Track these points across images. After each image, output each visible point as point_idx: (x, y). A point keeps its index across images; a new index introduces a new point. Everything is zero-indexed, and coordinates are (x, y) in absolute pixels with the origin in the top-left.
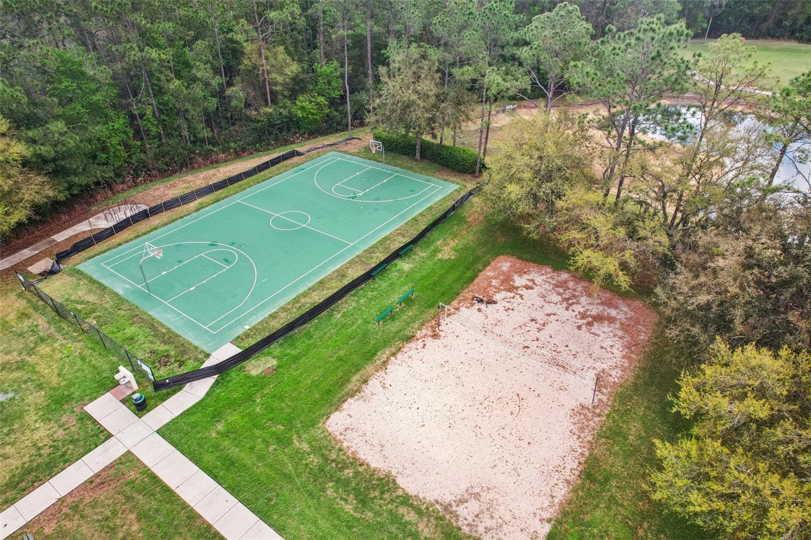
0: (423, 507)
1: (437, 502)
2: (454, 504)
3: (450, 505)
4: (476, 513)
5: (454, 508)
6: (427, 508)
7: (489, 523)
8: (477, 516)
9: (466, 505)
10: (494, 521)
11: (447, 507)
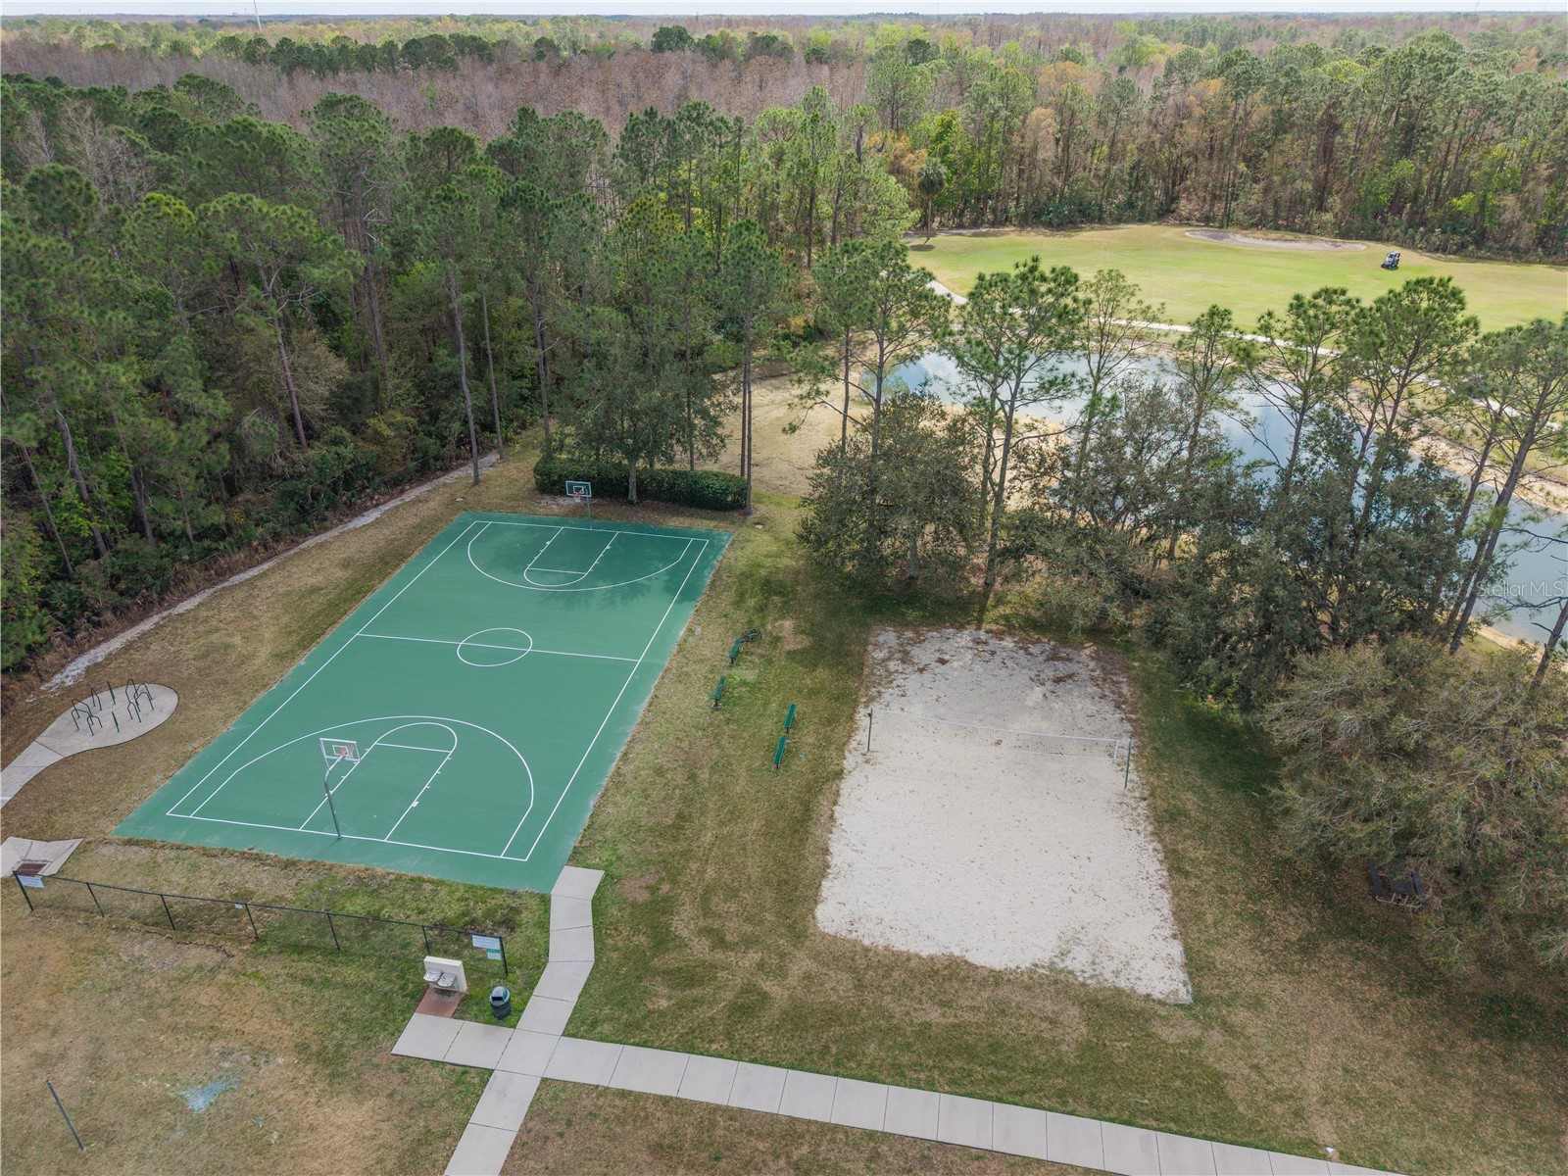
0: (1025, 978)
1: (1036, 965)
2: (1056, 960)
3: (1053, 963)
4: (1090, 960)
5: (1062, 965)
6: (1031, 978)
7: (1113, 966)
8: (1094, 963)
9: (1071, 955)
10: (1117, 961)
11: (1052, 967)
